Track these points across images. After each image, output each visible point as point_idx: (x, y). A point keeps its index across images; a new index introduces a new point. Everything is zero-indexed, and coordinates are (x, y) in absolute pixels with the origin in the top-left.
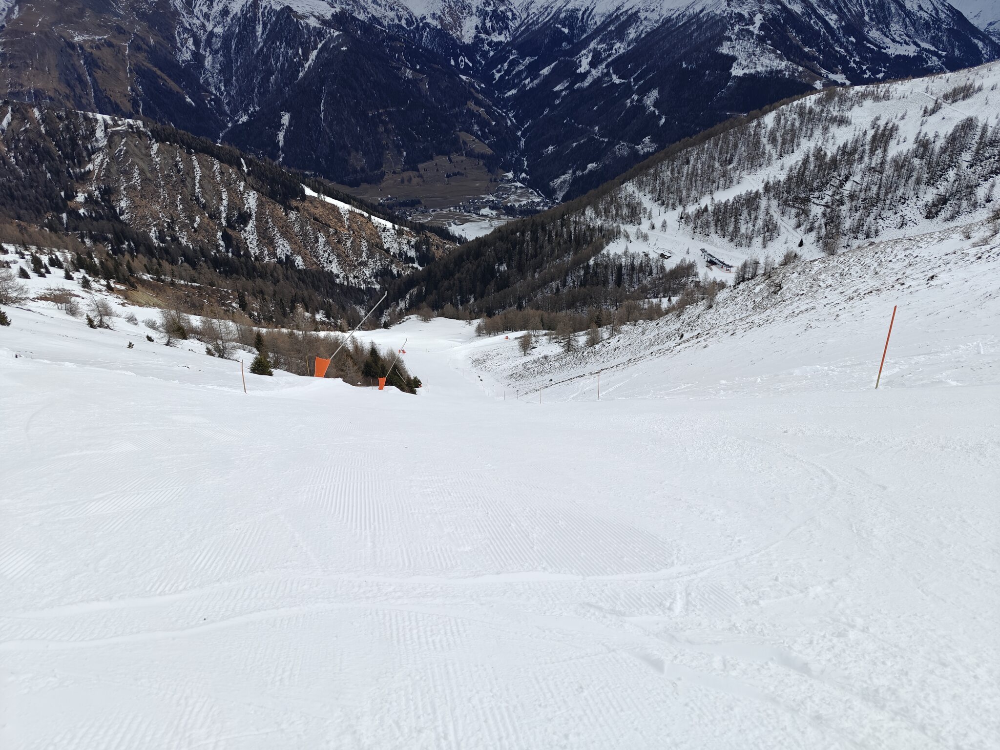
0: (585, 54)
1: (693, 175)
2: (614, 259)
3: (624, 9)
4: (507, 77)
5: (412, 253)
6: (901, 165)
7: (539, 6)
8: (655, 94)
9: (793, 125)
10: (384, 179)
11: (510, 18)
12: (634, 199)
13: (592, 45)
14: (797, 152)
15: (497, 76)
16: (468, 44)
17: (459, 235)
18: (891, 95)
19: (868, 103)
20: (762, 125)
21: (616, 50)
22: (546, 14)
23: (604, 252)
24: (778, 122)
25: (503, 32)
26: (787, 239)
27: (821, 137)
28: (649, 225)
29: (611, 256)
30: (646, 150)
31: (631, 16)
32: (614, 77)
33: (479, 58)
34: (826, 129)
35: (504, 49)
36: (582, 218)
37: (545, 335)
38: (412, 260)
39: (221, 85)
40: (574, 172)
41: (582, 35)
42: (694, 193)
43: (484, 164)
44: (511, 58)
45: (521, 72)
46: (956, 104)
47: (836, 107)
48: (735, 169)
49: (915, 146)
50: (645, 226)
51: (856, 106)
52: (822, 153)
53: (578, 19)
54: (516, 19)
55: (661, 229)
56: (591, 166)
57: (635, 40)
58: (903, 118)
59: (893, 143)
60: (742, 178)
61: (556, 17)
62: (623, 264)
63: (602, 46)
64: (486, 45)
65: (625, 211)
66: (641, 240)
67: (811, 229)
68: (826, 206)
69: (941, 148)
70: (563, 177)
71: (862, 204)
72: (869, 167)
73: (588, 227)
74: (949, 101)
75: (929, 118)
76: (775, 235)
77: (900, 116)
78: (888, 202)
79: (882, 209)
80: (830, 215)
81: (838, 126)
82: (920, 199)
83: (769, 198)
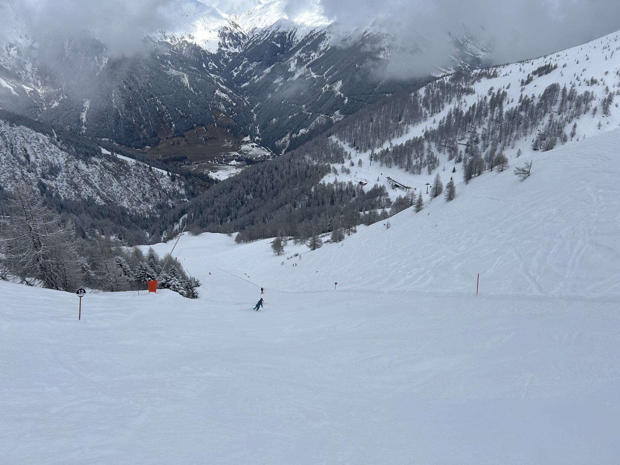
0: (292, 60)
1: (376, 130)
2: (328, 187)
3: (315, 32)
4: (242, 75)
5: (183, 192)
6: (513, 116)
7: (260, 31)
8: (340, 83)
9: (438, 94)
10: (160, 143)
11: (242, 37)
12: (338, 145)
13: (297, 54)
14: (442, 112)
15: (235, 74)
16: (214, 54)
17: (215, 178)
18: (498, 74)
19: (484, 80)
20: (418, 95)
21: (312, 57)
22: (265, 35)
23: (321, 182)
24: (428, 93)
25: (237, 47)
26: (444, 167)
27: (457, 101)
28: (350, 163)
29: (326, 185)
30: (337, 119)
31: (320, 37)
32: (313, 74)
33: (222, 63)
34: (459, 98)
35: (238, 57)
36: (303, 161)
37: (290, 239)
38: (183, 196)
39: (38, 82)
40: (291, 135)
41: (290, 48)
42: (377, 141)
44: (244, 63)
45: (251, 72)
46: (541, 77)
47: (464, 83)
48: (404, 124)
49: (520, 104)
50: (347, 164)
51: (476, 82)
52: (459, 111)
53: (287, 38)
54: (245, 38)
55: (358, 165)
56: (302, 131)
57: (324, 51)
58: (508, 88)
59: (505, 103)
60: (409, 129)
61: (272, 37)
63: (303, 55)
64: (226, 55)
65: (332, 154)
66: (345, 173)
67: (459, 161)
68: (467, 145)
69: (538, 104)
70: (284, 138)
71: (491, 142)
72: (492, 119)
73: (308, 167)
74: (537, 75)
75: (526, 86)
76: (436, 165)
77: (506, 87)
78: (508, 140)
79: (504, 145)
80: (471, 150)
81: (467, 94)
82: (528, 137)
83: (429, 142)
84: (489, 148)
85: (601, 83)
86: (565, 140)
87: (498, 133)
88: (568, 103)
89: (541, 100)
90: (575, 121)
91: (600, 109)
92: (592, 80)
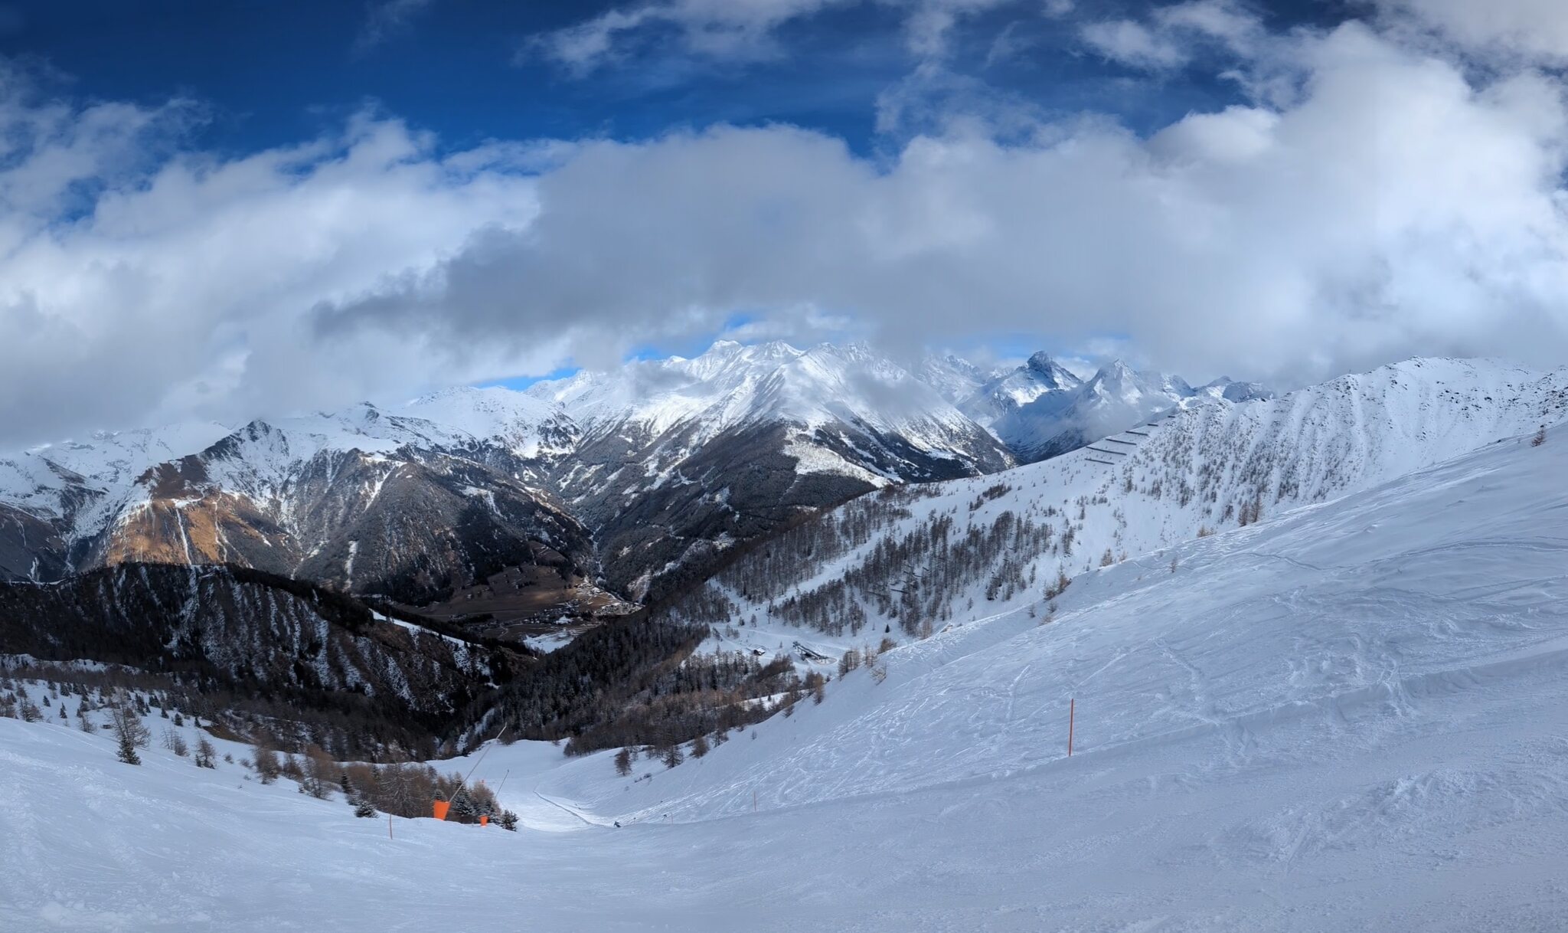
0: (651, 460)
1: (774, 568)
2: (707, 660)
3: (686, 420)
4: (574, 486)
5: (486, 671)
6: (959, 551)
7: (601, 421)
8: (726, 491)
9: (862, 517)
10: (453, 596)
11: (573, 433)
12: (720, 594)
13: (657, 451)
14: (869, 542)
15: (563, 485)
16: (531, 459)
17: (535, 648)
19: (923, 498)
20: (834, 518)
21: (681, 454)
22: (608, 426)
23: (695, 653)
24: (848, 515)
25: (567, 446)
26: (874, 625)
27: (888, 528)
28: (738, 621)
29: (703, 658)
30: (724, 545)
31: (693, 425)
32: (683, 479)
33: (544, 470)
34: (891, 521)
35: (568, 460)
36: (668, 619)
37: (643, 750)
38: (486, 679)
39: (294, 524)
40: (652, 573)
41: (646, 443)
42: (778, 586)
43: (557, 571)
44: (577, 467)
45: (588, 479)
46: (993, 501)
48: (815, 560)
49: (968, 536)
50: (735, 620)
51: (914, 501)
52: (892, 542)
53: (641, 429)
54: (578, 433)
55: (750, 624)
56: (669, 565)
57: (699, 445)
58: (954, 511)
59: (950, 533)
60: (822, 567)
61: (618, 429)
62: (717, 664)
63: (667, 452)
64: (549, 458)
65: (711, 608)
66: (731, 638)
67: (894, 615)
68: (904, 592)
69: (990, 538)
70: (641, 578)
71: (934, 588)
72: (934, 555)
73: (675, 629)
74: (988, 498)
75: (975, 512)
76: (862, 622)
77: (951, 510)
78: (955, 586)
79: (952, 592)
80: (908, 600)
81: (902, 518)
82: (980, 581)
83: (851, 587)
84: (932, 598)
85: (1060, 513)
86: (1023, 586)
87: (942, 574)
88: (1025, 536)
89: (993, 532)
90: (1033, 561)
91: (1061, 546)
92: (1050, 510)
